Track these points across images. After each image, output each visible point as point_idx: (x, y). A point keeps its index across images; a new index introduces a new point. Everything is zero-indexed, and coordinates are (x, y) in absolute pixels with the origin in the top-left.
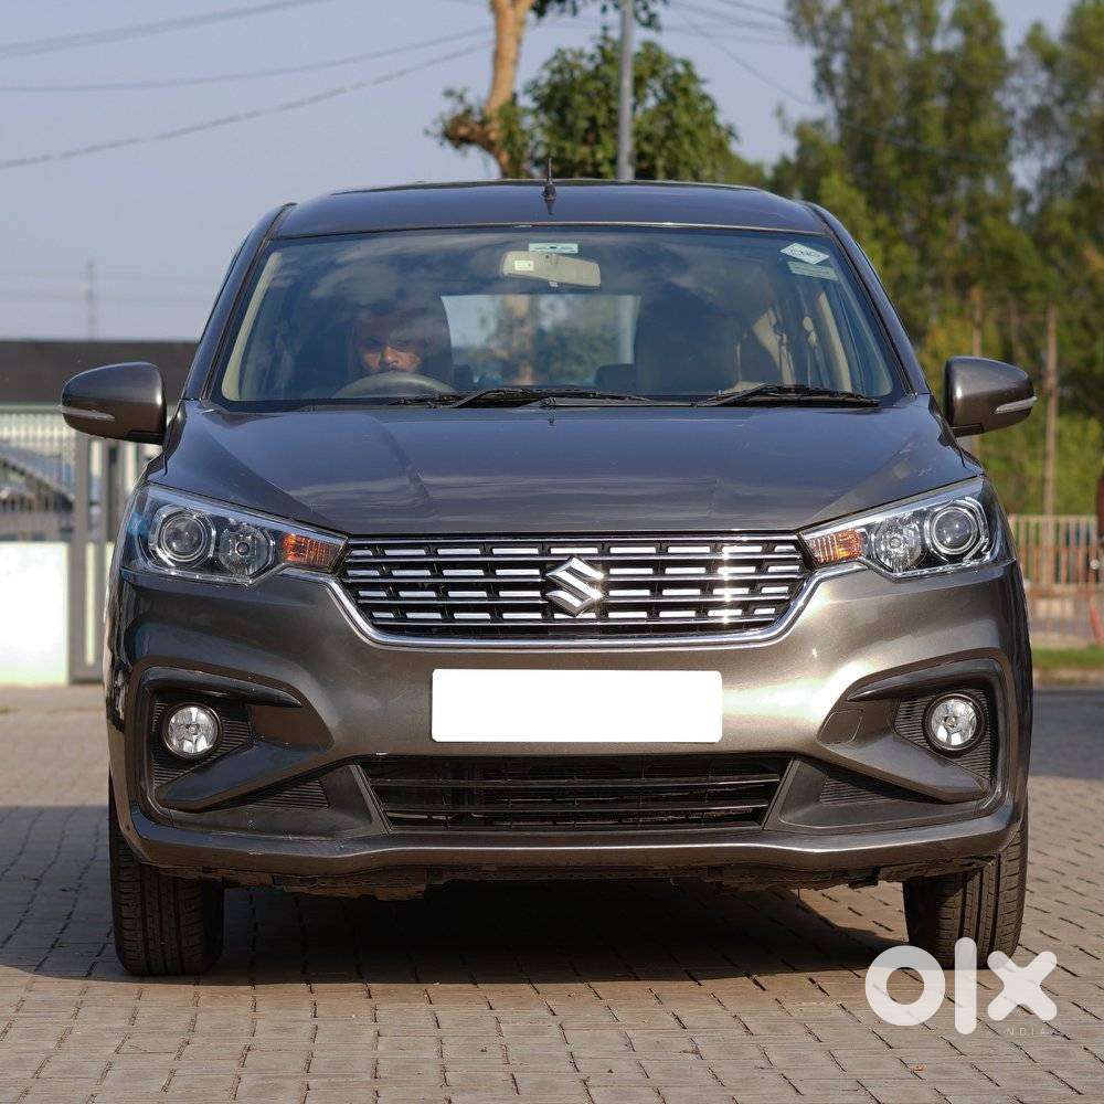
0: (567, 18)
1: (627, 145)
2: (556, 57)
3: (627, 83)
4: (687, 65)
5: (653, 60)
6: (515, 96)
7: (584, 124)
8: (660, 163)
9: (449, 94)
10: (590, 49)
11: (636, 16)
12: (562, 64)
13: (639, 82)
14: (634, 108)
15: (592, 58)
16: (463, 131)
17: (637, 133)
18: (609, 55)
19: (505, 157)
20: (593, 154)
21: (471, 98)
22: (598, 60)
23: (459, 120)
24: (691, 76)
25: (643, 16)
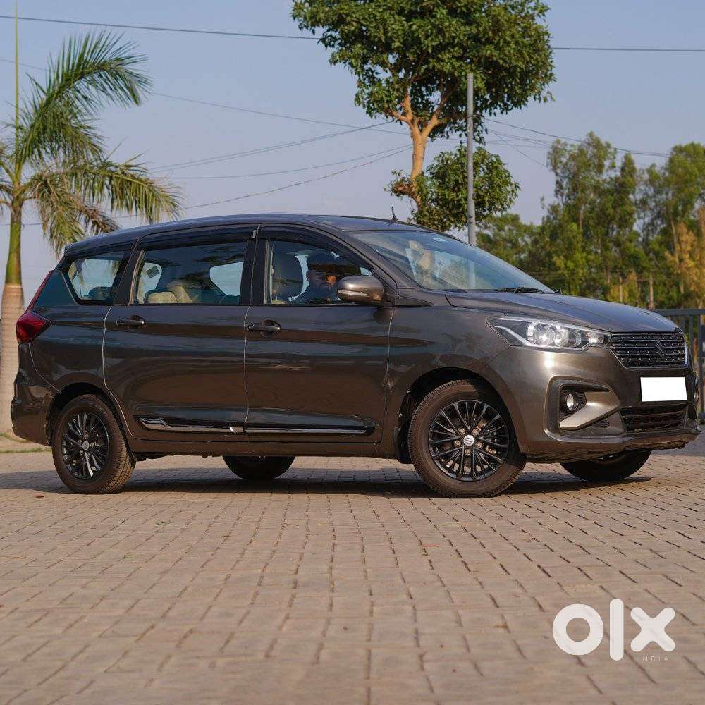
0: (444, 139)
1: (472, 191)
2: (440, 156)
3: (471, 164)
4: (497, 156)
5: (482, 156)
6: (423, 173)
7: (452, 183)
8: (486, 199)
9: (394, 173)
10: (455, 151)
11: (474, 138)
12: (443, 158)
13: (476, 164)
14: (474, 176)
15: (456, 155)
16: (400, 189)
17: (475, 187)
18: (463, 153)
19: (419, 199)
20: (457, 196)
21: (403, 174)
22: (458, 156)
23: (398, 184)
24: (499, 162)
25: (477, 138)
